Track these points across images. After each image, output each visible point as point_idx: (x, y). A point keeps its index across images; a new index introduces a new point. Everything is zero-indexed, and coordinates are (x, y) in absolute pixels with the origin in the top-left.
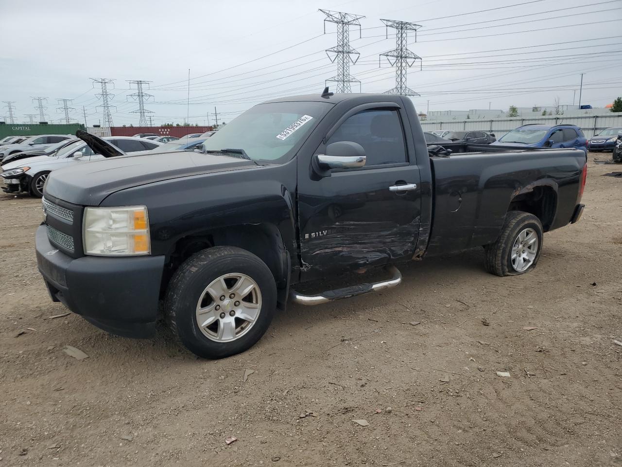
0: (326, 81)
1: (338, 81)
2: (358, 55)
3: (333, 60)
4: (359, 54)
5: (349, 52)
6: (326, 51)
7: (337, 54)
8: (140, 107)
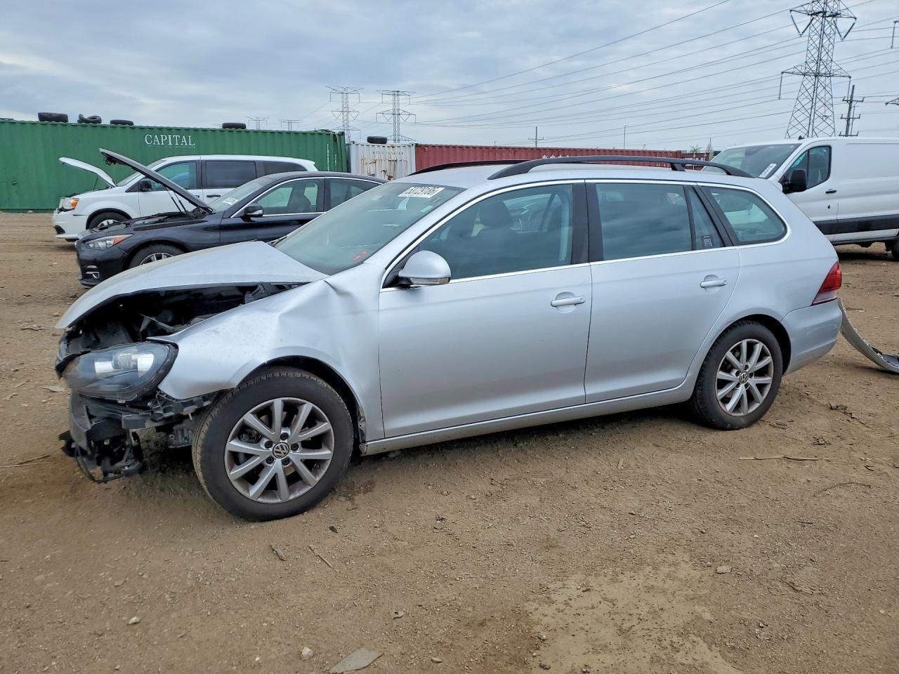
0: (783, 73)
1: (804, 75)
2: (853, 20)
3: (801, 31)
4: (855, 18)
5: (835, 15)
6: (791, 11)
7: (810, 17)
8: (395, 131)
